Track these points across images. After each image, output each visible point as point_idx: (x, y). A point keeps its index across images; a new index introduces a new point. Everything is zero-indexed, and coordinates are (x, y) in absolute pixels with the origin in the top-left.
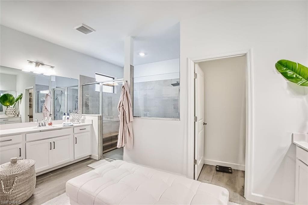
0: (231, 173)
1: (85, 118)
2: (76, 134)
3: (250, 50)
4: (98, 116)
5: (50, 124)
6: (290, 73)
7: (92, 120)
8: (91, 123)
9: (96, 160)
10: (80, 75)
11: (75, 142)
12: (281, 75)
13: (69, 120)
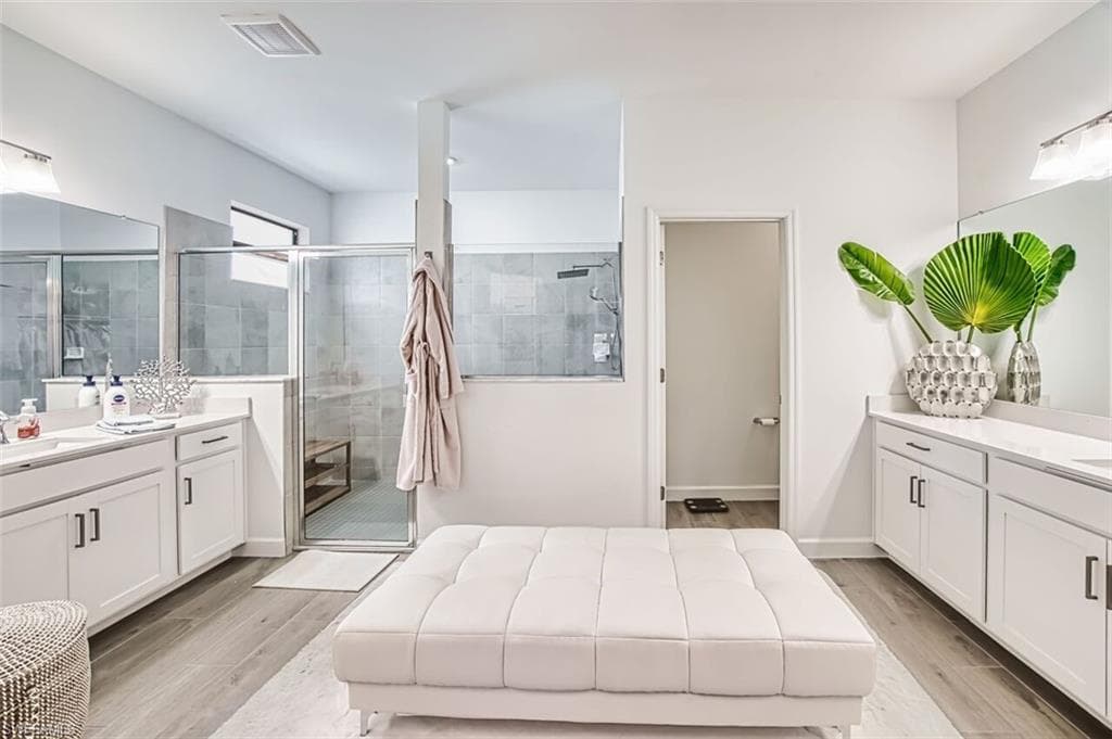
0: (726, 510)
1: (205, 395)
2: (188, 462)
3: (793, 212)
4: (285, 382)
5: (29, 432)
6: (864, 272)
7: (250, 401)
8: (246, 413)
9: (275, 558)
10: (168, 209)
11: (184, 497)
12: (847, 273)
13: (126, 408)
